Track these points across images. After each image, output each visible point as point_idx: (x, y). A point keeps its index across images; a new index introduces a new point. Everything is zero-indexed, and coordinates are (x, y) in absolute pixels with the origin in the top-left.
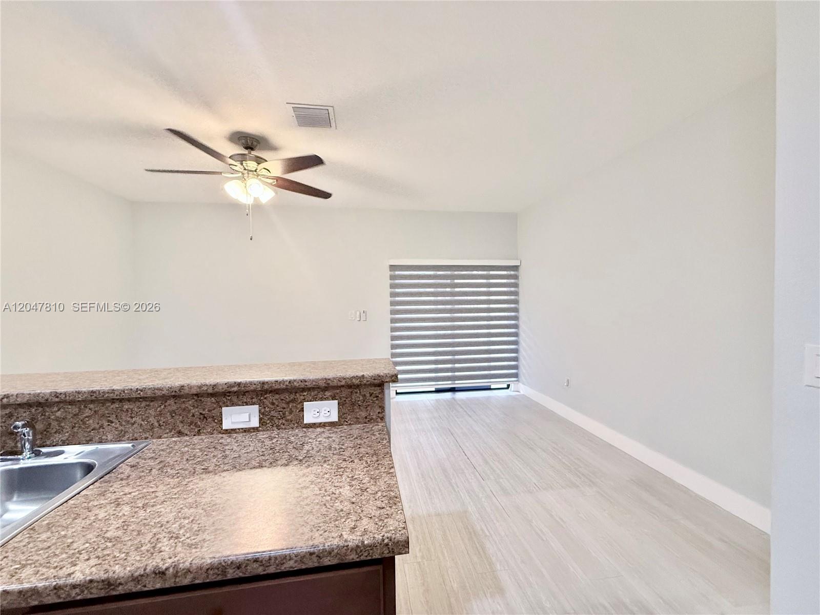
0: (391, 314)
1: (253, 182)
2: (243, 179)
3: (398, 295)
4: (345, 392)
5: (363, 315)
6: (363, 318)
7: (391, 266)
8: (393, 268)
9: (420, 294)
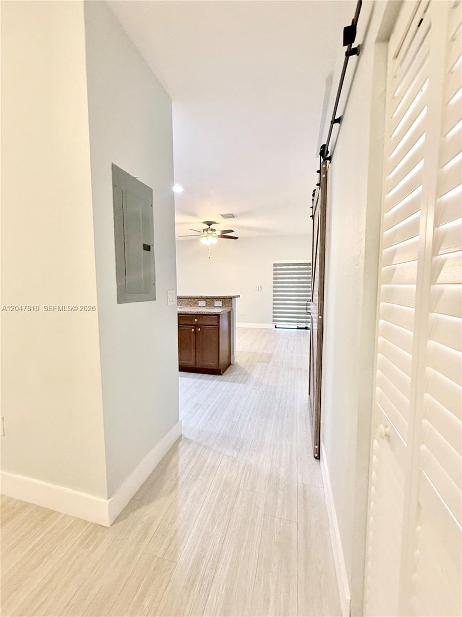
0: (274, 288)
1: (210, 237)
2: (206, 236)
3: (277, 278)
4: (223, 300)
5: (260, 288)
6: (260, 290)
7: (274, 264)
8: (275, 265)
9: (289, 278)
